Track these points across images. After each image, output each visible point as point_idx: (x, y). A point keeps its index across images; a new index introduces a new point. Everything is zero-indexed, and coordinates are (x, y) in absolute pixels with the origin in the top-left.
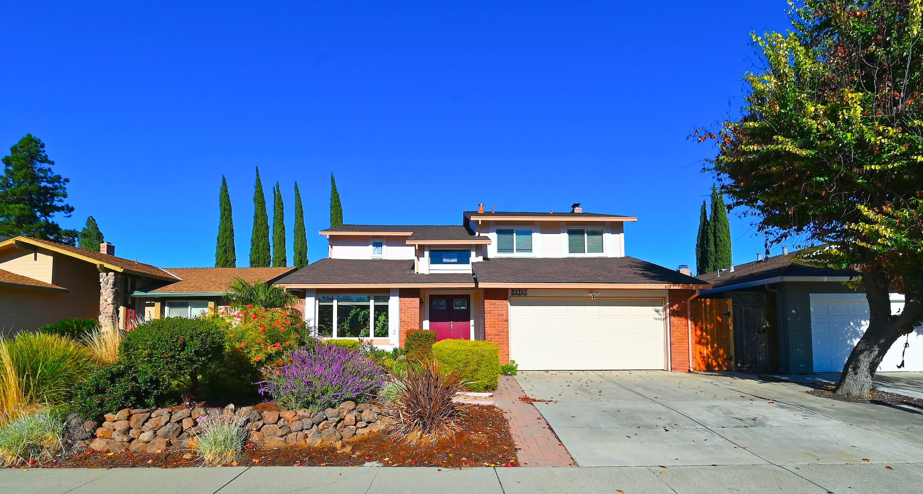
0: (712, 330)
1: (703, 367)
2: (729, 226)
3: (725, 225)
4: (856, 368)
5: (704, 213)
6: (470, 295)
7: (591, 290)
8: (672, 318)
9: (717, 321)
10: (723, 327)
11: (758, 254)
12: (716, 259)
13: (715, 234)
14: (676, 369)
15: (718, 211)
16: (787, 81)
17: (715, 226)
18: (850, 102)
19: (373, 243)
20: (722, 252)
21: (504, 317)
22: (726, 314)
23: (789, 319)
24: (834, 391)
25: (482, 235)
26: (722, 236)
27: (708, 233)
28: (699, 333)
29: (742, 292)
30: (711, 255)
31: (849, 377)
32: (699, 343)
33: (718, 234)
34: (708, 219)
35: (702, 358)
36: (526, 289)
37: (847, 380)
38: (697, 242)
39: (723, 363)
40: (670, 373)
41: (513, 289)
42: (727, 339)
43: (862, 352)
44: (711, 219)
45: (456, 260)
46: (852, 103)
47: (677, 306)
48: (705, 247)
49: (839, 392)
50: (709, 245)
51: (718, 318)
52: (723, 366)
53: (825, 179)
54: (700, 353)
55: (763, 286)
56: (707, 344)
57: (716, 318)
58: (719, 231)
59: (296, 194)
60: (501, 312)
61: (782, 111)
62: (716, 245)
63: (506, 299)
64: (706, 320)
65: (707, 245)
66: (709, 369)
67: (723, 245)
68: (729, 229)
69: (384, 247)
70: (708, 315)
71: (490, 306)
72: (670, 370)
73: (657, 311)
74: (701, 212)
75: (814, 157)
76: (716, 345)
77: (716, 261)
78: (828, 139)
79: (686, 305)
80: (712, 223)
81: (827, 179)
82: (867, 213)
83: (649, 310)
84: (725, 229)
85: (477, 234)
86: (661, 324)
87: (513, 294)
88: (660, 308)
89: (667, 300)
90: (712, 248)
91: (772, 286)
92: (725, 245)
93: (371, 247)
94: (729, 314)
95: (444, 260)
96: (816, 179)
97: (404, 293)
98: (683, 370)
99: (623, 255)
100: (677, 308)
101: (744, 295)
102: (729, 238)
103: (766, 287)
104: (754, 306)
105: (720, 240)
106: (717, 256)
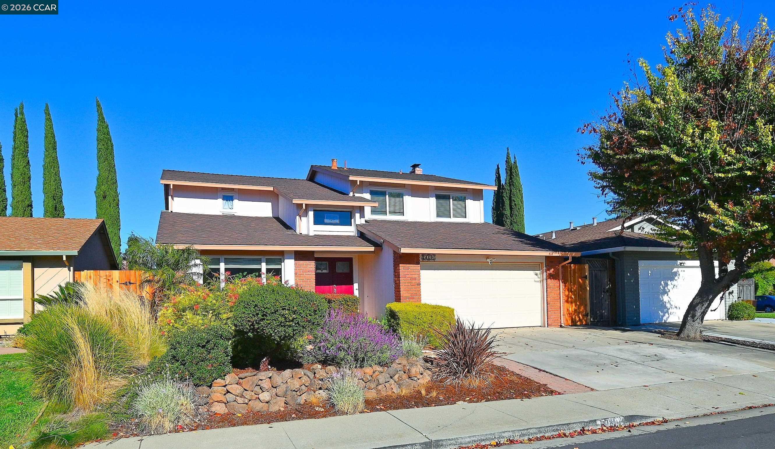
0: (575, 290)
1: (570, 322)
2: (522, 191)
3: (519, 191)
4: (693, 316)
5: (498, 178)
6: (352, 258)
7: (488, 256)
8: (549, 280)
9: (579, 282)
10: (582, 287)
11: (570, 223)
12: (511, 223)
13: (510, 199)
14: (551, 325)
15: (513, 175)
16: (671, 105)
17: (511, 191)
18: (712, 128)
19: (222, 197)
20: (517, 216)
21: (417, 281)
22: (584, 277)
23: (626, 281)
24: (678, 334)
25: (357, 195)
26: (517, 201)
27: (503, 196)
28: (567, 293)
29: (592, 259)
30: (507, 218)
31: (689, 324)
32: (567, 301)
33: (513, 199)
34: (503, 182)
35: (568, 315)
36: (434, 255)
37: (687, 326)
38: (493, 205)
39: (583, 318)
40: (546, 328)
41: (423, 255)
42: (585, 299)
43: (697, 304)
44: (506, 183)
45: (337, 221)
46: (713, 129)
47: (553, 269)
48: (500, 211)
49: (682, 335)
50: (505, 209)
51: (580, 280)
52: (583, 321)
53: (686, 179)
54: (568, 310)
55: (606, 255)
56: (572, 303)
57: (578, 280)
58: (514, 195)
59: (47, 119)
60: (414, 276)
61: (666, 126)
62: (511, 208)
63: (418, 263)
64: (571, 282)
65: (503, 208)
66: (574, 324)
67: (517, 209)
68: (522, 194)
69: (236, 202)
70: (572, 278)
71: (404, 270)
72: (546, 326)
73: (537, 275)
74: (496, 176)
75: (683, 163)
76: (578, 303)
77: (511, 224)
78: (694, 151)
79: (558, 270)
80: (507, 187)
81: (688, 179)
82: (714, 206)
83: (530, 274)
84: (518, 193)
85: (351, 194)
86: (539, 285)
87: (423, 259)
88: (538, 272)
89: (544, 266)
90: (507, 212)
91: (614, 253)
92: (519, 209)
93: (220, 201)
94: (586, 277)
95: (326, 221)
96: (682, 178)
97: (299, 256)
98: (555, 326)
99: (482, 221)
100: (553, 272)
101: (594, 261)
102: (522, 202)
103: (610, 255)
104: (601, 271)
105: (515, 204)
106: (512, 219)
